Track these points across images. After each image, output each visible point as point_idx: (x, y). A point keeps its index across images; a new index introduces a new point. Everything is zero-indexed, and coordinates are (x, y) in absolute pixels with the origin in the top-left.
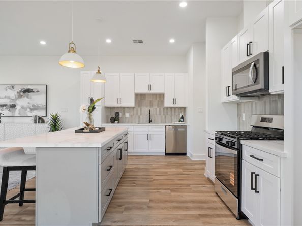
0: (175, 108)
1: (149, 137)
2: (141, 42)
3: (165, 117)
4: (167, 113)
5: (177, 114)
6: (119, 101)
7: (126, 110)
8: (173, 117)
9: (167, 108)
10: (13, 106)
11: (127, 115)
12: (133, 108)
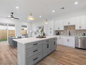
0: (81, 30)
1: (68, 40)
2: (63, 8)
3: (76, 34)
4: (77, 32)
5: (82, 32)
6: (59, 28)
7: (62, 31)
8: (80, 34)
9: (77, 30)
10: (38, 31)
11: (62, 33)
12: (64, 30)
